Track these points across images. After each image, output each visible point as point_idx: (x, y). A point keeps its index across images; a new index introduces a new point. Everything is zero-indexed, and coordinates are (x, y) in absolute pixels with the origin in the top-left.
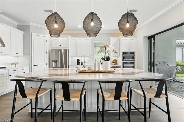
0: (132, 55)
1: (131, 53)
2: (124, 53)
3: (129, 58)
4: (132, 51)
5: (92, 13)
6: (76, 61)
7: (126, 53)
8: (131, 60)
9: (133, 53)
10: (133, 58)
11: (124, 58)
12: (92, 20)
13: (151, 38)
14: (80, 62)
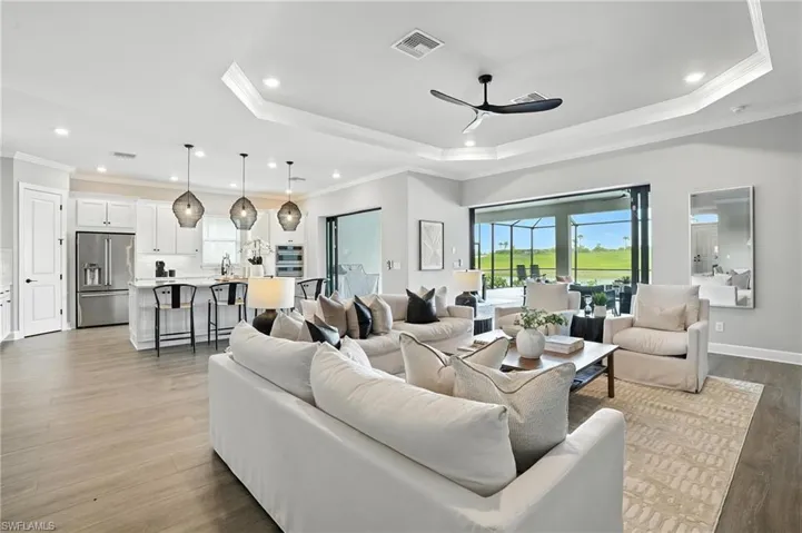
0: (297, 253)
1: (295, 248)
2: (281, 248)
3: (291, 258)
4: (296, 244)
5: (244, 198)
6: (155, 268)
7: (285, 248)
8: (296, 264)
9: (300, 248)
10: (300, 258)
11: (280, 258)
12: (244, 208)
13: (331, 220)
14: (166, 269)
